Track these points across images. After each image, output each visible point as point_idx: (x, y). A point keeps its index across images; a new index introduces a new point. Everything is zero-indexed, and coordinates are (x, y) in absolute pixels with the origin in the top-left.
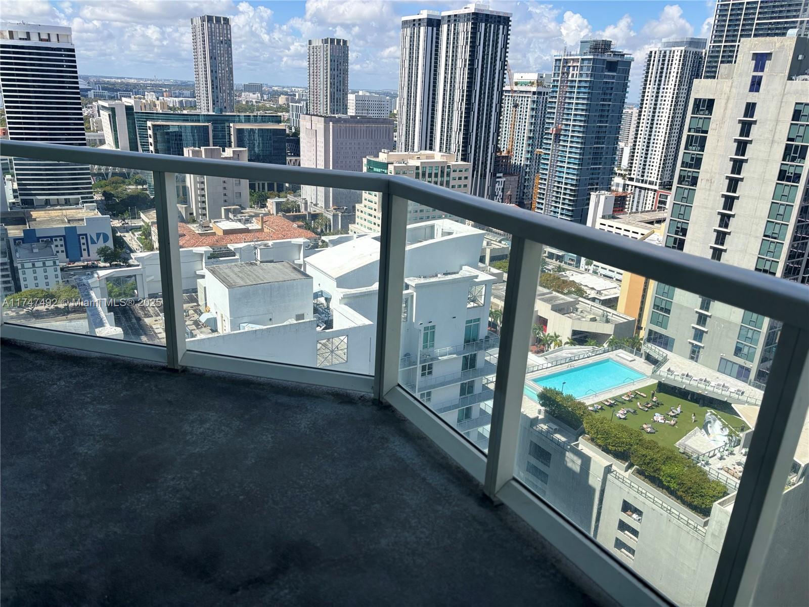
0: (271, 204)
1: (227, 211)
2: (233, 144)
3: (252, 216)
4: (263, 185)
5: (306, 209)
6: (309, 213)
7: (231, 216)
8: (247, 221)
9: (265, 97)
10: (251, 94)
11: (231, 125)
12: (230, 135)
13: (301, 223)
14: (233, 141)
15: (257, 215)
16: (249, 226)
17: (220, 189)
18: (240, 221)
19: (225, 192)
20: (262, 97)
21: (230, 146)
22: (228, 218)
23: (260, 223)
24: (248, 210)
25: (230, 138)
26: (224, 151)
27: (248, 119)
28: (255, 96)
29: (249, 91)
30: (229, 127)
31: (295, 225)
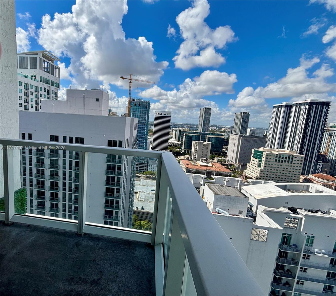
0: (216, 159)
1: (202, 159)
2: (207, 141)
3: (209, 162)
4: (214, 153)
5: (228, 162)
6: (229, 164)
7: (203, 161)
8: (208, 163)
9: (217, 128)
10: (213, 128)
11: (207, 136)
12: (206, 138)
13: (226, 167)
14: (207, 140)
15: (211, 162)
16: (209, 165)
17: (201, 153)
18: (206, 163)
19: (202, 154)
20: (216, 128)
21: (206, 141)
22: (202, 161)
23: (212, 164)
24: (209, 160)
25: (206, 139)
26: (204, 142)
27: (212, 134)
28: (214, 128)
29: (213, 127)
30: (206, 136)
31: (224, 167)
